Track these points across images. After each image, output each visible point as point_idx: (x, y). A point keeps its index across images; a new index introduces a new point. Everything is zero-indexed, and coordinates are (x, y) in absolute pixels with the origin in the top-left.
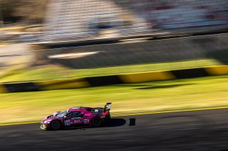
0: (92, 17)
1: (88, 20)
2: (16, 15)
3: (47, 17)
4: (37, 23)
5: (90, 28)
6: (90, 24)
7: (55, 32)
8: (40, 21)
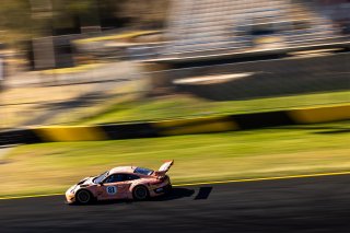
0: (241, 17)
1: (236, 21)
2: (122, 15)
3: (171, 17)
4: (154, 27)
5: (239, 34)
6: (239, 28)
7: (183, 41)
8: (158, 25)
